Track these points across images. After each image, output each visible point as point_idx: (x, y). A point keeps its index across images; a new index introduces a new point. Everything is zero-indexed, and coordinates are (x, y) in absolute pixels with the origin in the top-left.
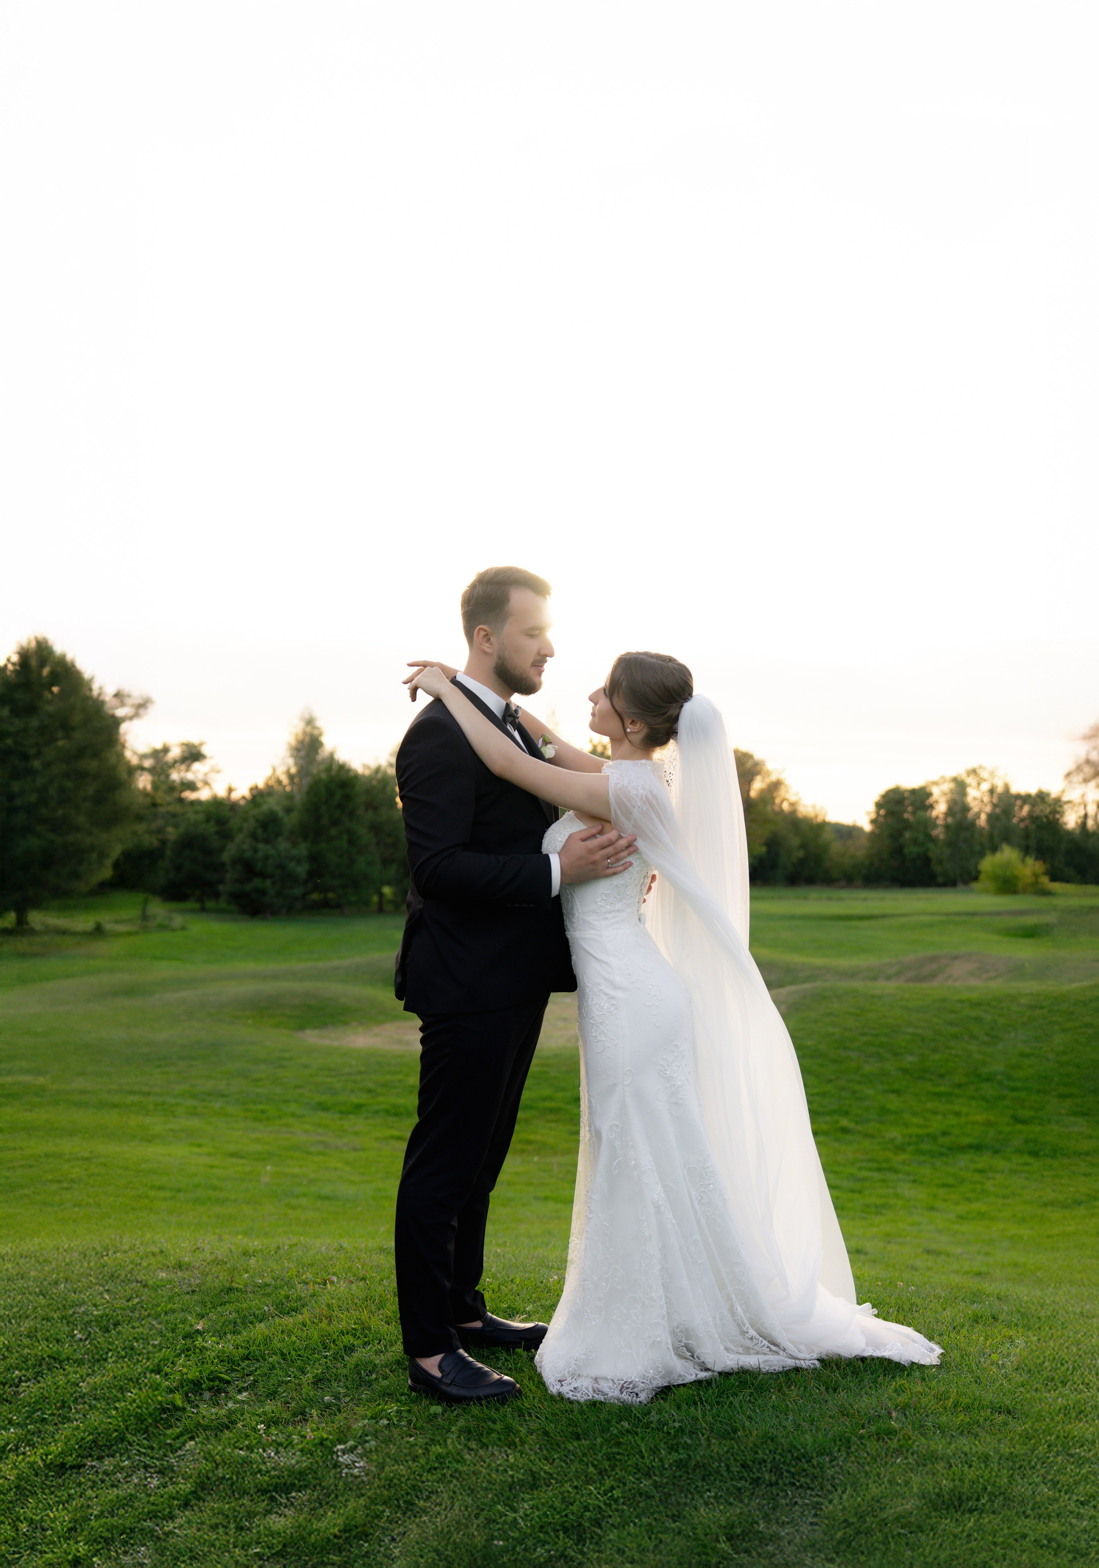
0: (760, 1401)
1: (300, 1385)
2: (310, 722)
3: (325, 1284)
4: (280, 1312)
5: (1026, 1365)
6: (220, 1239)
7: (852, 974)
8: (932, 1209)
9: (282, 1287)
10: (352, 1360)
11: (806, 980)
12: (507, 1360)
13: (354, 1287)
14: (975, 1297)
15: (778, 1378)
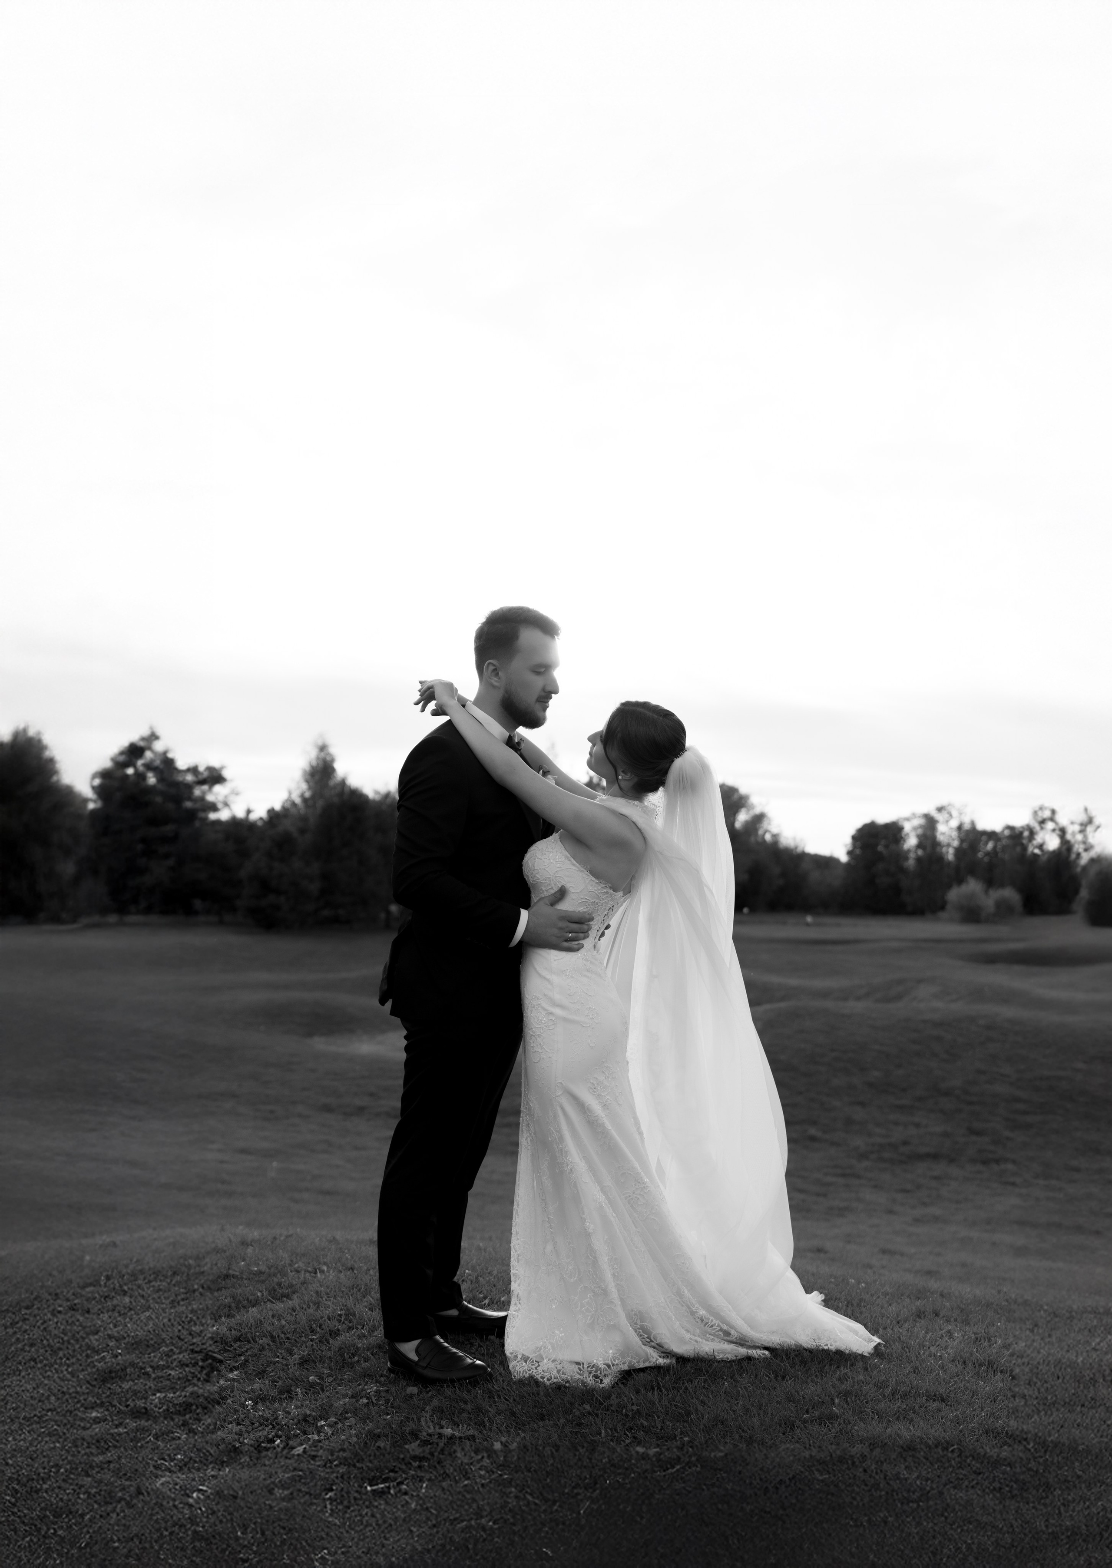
0: (713, 1388)
1: (287, 1365)
2: (323, 748)
3: (316, 1273)
4: (273, 1298)
5: (961, 1357)
6: (223, 1230)
7: (825, 994)
8: (890, 1212)
9: (275, 1275)
10: (336, 1343)
11: (783, 999)
12: (480, 1346)
13: (342, 1276)
14: (920, 1294)
15: (732, 1366)
